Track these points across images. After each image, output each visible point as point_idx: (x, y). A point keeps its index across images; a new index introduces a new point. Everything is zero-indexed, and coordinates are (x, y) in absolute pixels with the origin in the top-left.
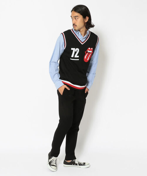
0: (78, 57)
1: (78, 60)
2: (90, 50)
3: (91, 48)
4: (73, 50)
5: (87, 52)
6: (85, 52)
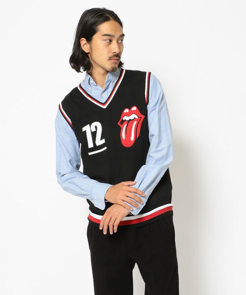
0: (103, 141)
1: (105, 148)
2: (128, 115)
3: (130, 108)
5: (123, 121)
6: (119, 123)
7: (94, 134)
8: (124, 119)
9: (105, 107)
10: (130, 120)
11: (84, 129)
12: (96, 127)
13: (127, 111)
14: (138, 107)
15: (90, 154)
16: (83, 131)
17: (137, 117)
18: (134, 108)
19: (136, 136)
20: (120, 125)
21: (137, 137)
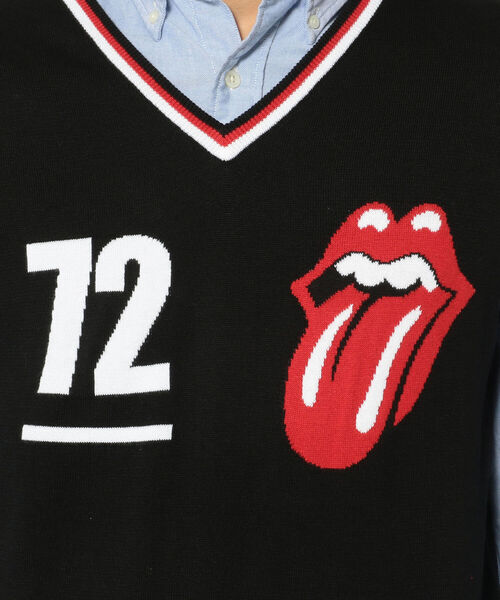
0: (157, 378)
1: (162, 432)
2: (382, 249)
3: (400, 211)
4: (49, 279)
5: (334, 286)
6: (300, 288)
7: (103, 312)
8: (344, 267)
9: (226, 152)
10: (385, 289)
11: (40, 256)
12: (132, 270)
13: (375, 218)
14: (450, 220)
15: (31, 433)
16: (33, 266)
17: (430, 284)
18: (428, 220)
19: (394, 408)
20: (306, 301)
21: (399, 417)
